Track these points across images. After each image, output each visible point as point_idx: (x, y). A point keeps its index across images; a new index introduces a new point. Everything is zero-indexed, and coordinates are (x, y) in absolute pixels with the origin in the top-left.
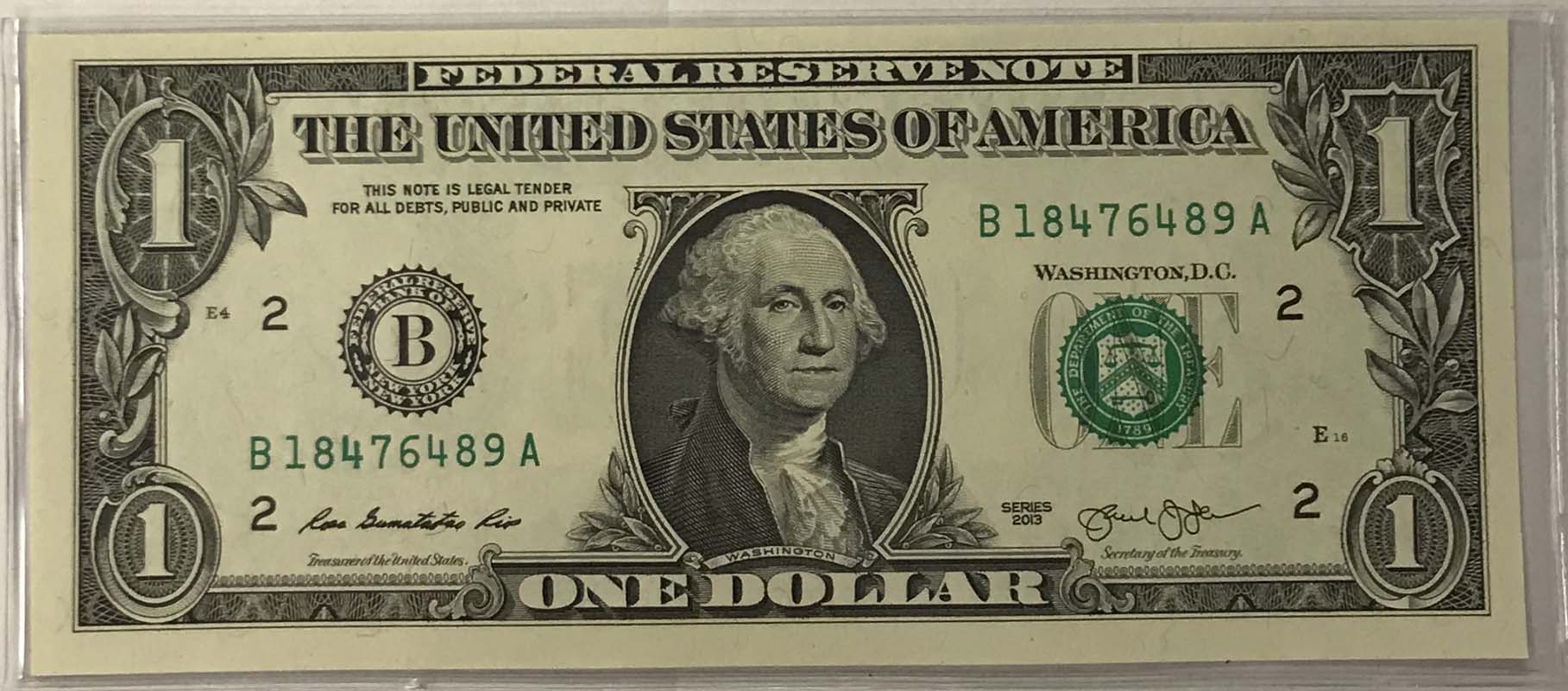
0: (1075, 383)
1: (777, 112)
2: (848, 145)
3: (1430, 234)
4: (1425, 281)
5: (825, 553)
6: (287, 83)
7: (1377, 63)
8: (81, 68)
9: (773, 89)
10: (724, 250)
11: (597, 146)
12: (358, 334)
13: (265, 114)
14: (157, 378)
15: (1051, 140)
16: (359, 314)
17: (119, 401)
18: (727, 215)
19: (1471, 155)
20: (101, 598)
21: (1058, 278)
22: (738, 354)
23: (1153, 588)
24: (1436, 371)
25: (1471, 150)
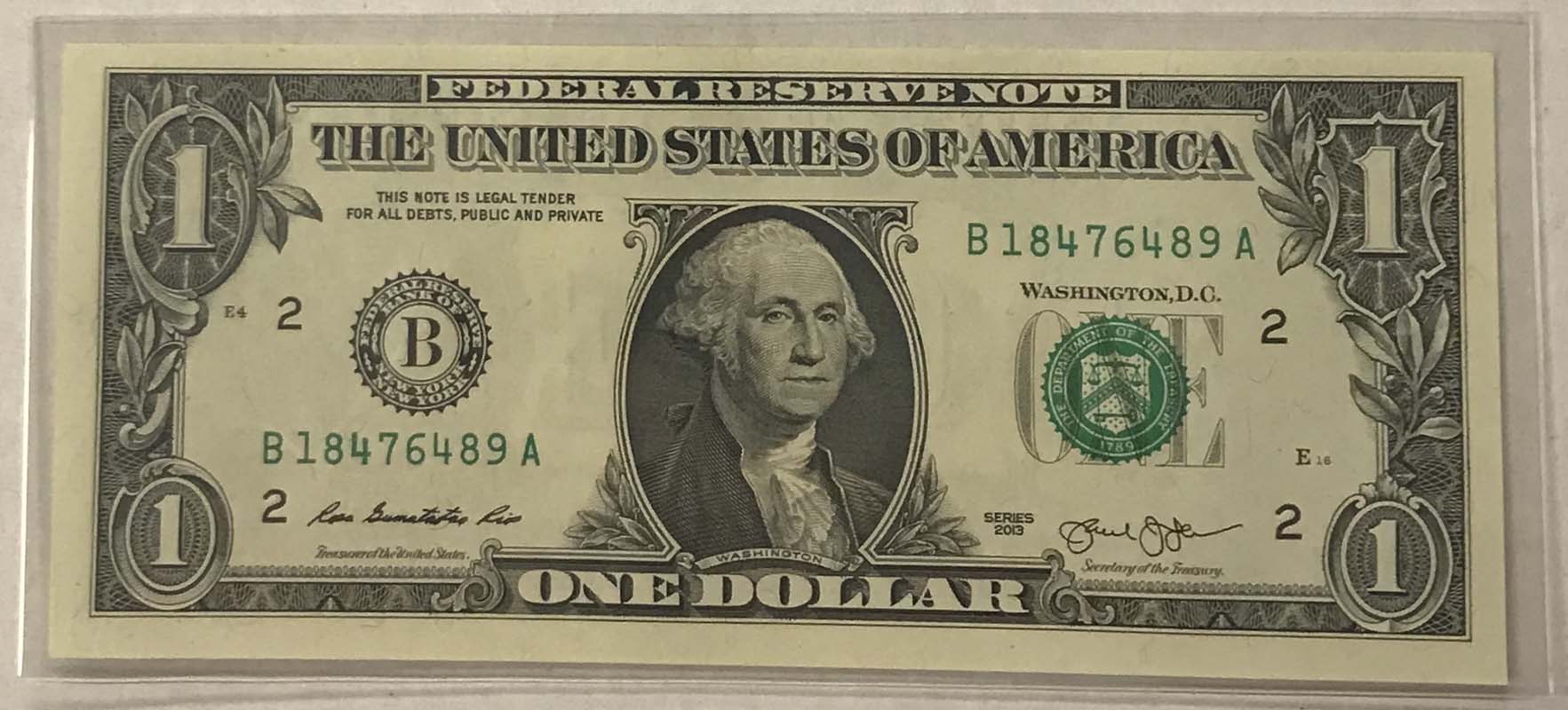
0: (1058, 399)
1: (772, 129)
2: (841, 163)
3: (1417, 263)
4: (1410, 308)
5: (812, 557)
6: (307, 91)
7: (1364, 93)
8: (112, 75)
9: (770, 107)
10: (720, 263)
11: (600, 158)
12: (369, 335)
13: (285, 121)
14: (176, 375)
15: (1039, 161)
16: (370, 316)
17: (140, 397)
18: (725, 228)
19: (1456, 186)
20: (117, 584)
21: (1043, 297)
22: (731, 363)
23: (1133, 602)
24: (1420, 398)
25: (1457, 180)
